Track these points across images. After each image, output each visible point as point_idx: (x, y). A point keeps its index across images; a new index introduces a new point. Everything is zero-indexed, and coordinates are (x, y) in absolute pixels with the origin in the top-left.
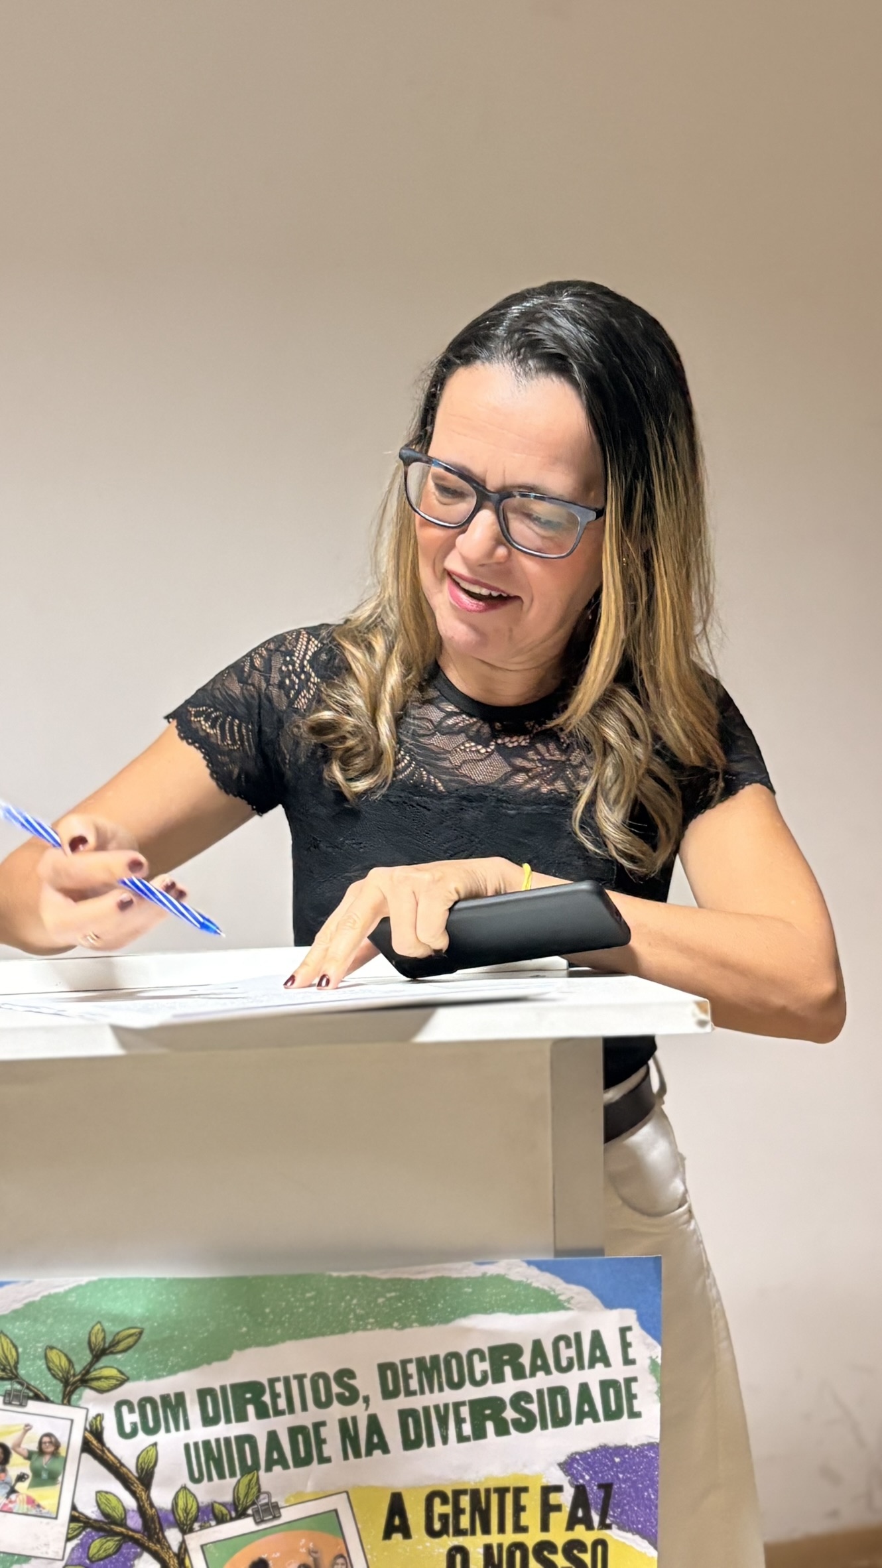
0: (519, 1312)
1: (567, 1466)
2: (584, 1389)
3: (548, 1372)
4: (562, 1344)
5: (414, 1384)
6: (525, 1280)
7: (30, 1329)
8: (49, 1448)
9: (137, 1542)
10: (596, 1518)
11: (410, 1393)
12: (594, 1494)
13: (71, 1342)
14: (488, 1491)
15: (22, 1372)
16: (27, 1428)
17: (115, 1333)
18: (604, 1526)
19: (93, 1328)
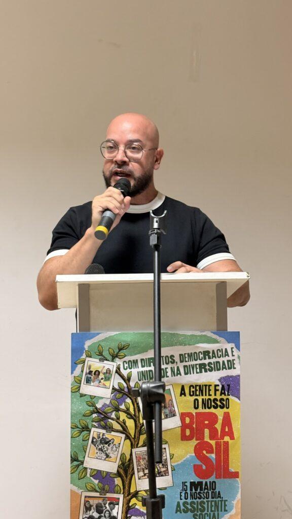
0: (209, 343)
1: (220, 380)
2: (223, 362)
3: (216, 358)
4: (219, 351)
5: (187, 359)
6: (211, 336)
7: (106, 344)
8: (108, 372)
9: (126, 395)
10: (226, 393)
11: (186, 361)
12: (226, 387)
13: (114, 347)
14: (203, 385)
15: (103, 354)
16: (104, 367)
17: (124, 345)
18: (228, 395)
19: (119, 344)
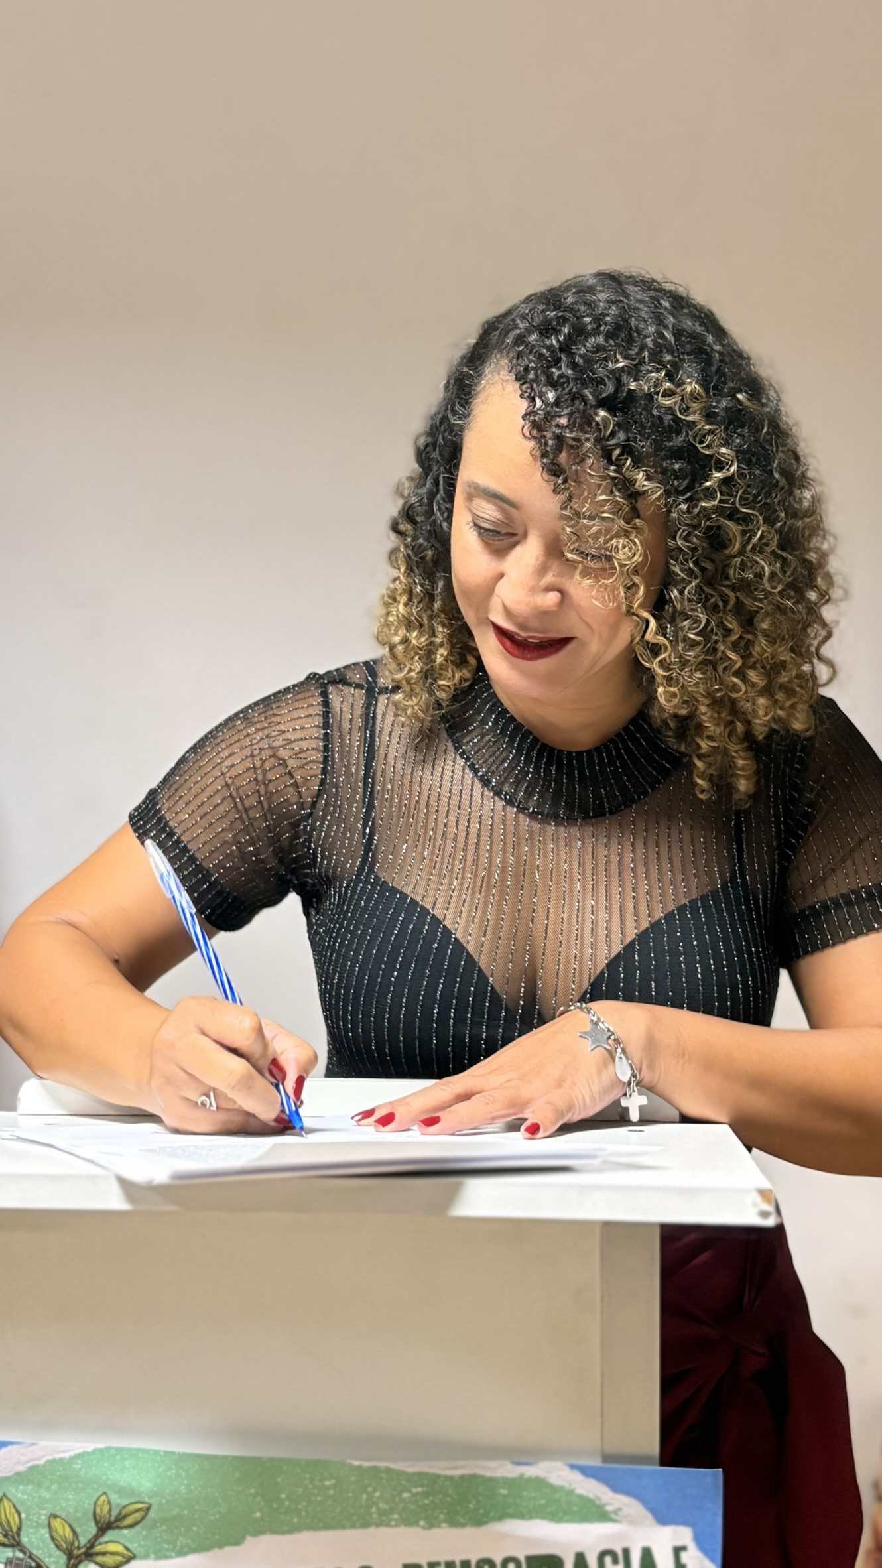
0: (560, 1520)
4: (608, 1560)
6: (566, 1485)
7: (34, 1495)
13: (76, 1511)
15: (24, 1540)
17: (121, 1507)
19: (98, 1499)
